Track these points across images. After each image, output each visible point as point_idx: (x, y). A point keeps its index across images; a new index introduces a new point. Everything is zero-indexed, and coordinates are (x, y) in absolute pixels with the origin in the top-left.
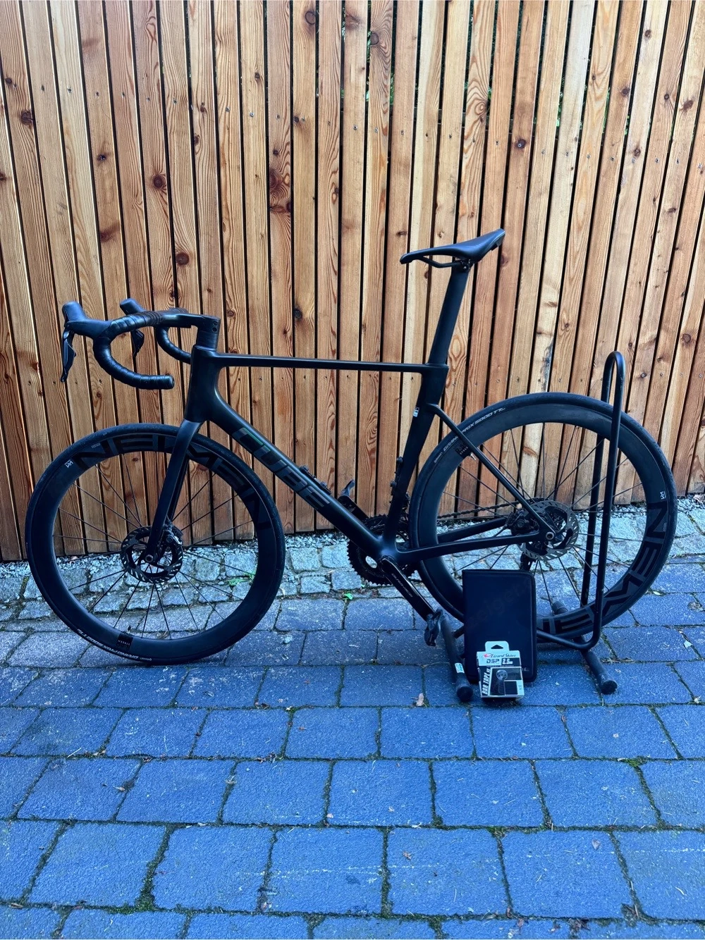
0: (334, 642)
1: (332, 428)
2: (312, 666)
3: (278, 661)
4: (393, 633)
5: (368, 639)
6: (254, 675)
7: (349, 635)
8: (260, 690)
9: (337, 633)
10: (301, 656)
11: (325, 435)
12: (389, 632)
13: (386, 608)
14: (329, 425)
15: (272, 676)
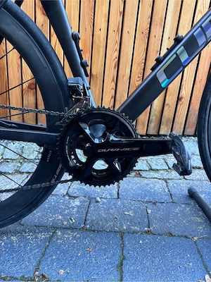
0: (112, 209)
1: (115, 68)
2: (94, 231)
3: (65, 223)
4: (157, 204)
5: (139, 208)
6: (42, 236)
7: (123, 203)
8: (43, 255)
9: (114, 201)
10: (86, 220)
11: (110, 72)
12: (154, 203)
13: (147, 184)
14: (113, 66)
15: (58, 239)
